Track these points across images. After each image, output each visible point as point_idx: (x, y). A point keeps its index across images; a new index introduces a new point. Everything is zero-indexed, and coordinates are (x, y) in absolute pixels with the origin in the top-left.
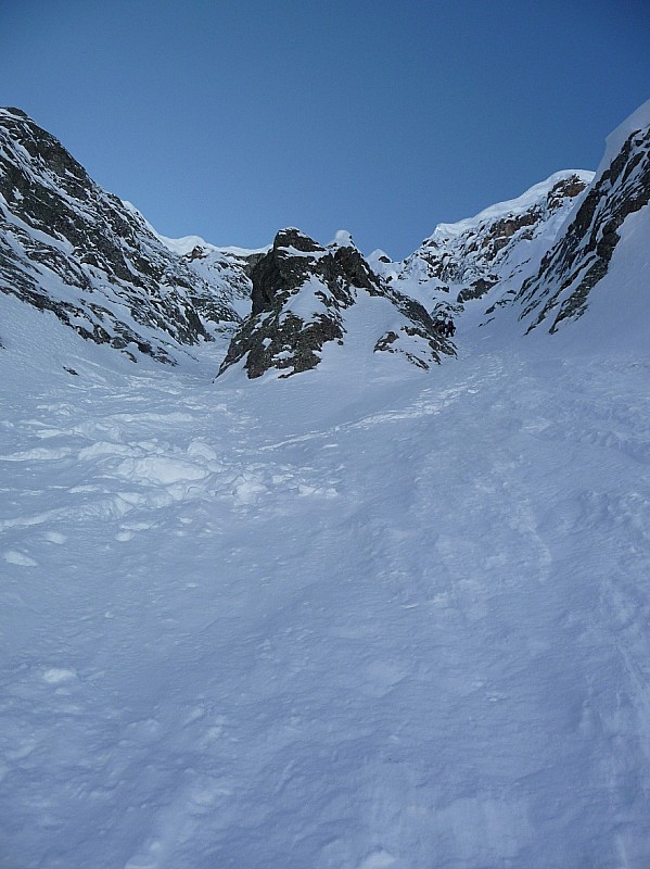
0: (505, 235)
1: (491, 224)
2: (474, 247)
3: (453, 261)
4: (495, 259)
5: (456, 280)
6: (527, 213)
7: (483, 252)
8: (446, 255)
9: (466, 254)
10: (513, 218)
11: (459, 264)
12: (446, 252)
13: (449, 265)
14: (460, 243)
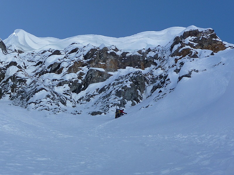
0: (104, 67)
1: (88, 49)
2: (56, 68)
3: (21, 75)
4: (83, 94)
5: (18, 100)
6: (138, 54)
7: (68, 77)
8: (14, 63)
9: (42, 73)
10: (119, 53)
11: (29, 81)
12: (16, 60)
13: (14, 78)
14: (38, 58)
